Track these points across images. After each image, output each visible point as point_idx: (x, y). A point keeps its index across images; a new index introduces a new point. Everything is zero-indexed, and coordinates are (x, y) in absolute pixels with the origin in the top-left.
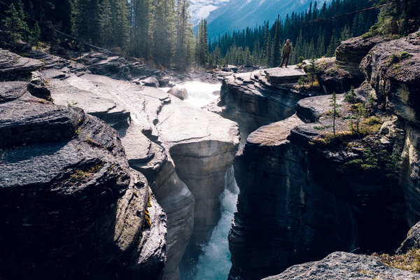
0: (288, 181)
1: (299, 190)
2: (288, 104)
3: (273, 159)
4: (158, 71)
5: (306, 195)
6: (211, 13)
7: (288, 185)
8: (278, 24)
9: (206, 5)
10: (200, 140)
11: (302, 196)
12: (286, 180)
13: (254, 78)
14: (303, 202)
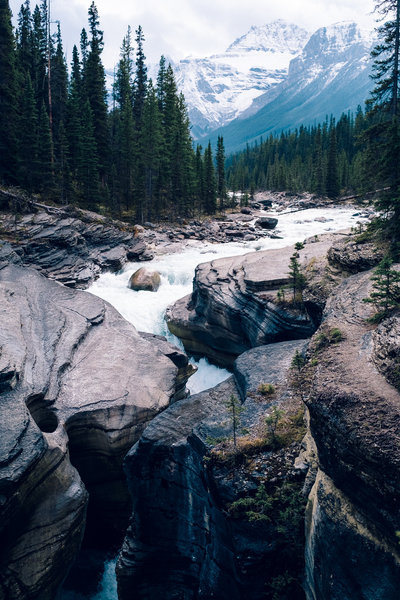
0: (190, 496)
1: (202, 511)
2: (263, 325)
3: (173, 464)
4: (129, 237)
5: (210, 520)
6: (254, 100)
7: (191, 501)
8: (345, 119)
9: (247, 89)
10: (110, 405)
11: (206, 519)
12: (188, 494)
13: (231, 273)
14: (208, 528)
